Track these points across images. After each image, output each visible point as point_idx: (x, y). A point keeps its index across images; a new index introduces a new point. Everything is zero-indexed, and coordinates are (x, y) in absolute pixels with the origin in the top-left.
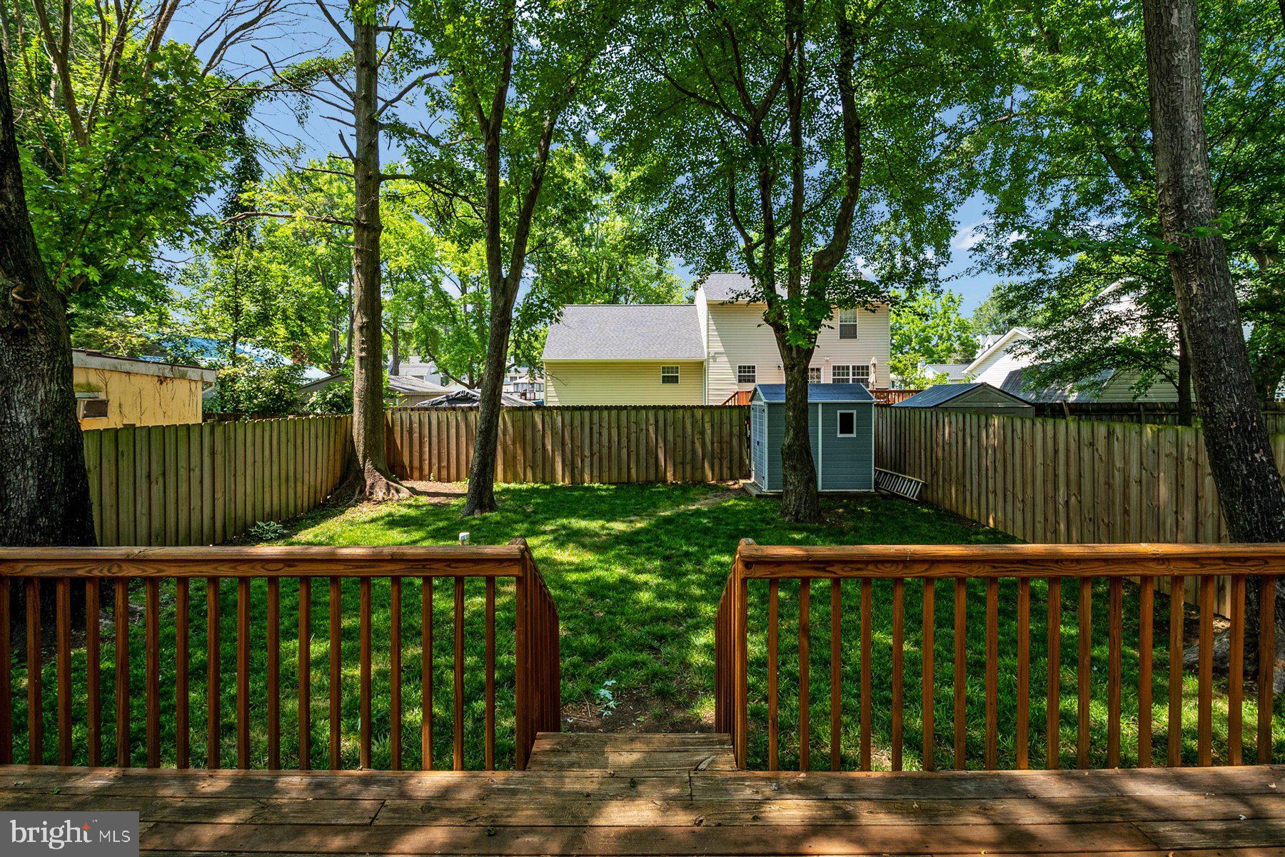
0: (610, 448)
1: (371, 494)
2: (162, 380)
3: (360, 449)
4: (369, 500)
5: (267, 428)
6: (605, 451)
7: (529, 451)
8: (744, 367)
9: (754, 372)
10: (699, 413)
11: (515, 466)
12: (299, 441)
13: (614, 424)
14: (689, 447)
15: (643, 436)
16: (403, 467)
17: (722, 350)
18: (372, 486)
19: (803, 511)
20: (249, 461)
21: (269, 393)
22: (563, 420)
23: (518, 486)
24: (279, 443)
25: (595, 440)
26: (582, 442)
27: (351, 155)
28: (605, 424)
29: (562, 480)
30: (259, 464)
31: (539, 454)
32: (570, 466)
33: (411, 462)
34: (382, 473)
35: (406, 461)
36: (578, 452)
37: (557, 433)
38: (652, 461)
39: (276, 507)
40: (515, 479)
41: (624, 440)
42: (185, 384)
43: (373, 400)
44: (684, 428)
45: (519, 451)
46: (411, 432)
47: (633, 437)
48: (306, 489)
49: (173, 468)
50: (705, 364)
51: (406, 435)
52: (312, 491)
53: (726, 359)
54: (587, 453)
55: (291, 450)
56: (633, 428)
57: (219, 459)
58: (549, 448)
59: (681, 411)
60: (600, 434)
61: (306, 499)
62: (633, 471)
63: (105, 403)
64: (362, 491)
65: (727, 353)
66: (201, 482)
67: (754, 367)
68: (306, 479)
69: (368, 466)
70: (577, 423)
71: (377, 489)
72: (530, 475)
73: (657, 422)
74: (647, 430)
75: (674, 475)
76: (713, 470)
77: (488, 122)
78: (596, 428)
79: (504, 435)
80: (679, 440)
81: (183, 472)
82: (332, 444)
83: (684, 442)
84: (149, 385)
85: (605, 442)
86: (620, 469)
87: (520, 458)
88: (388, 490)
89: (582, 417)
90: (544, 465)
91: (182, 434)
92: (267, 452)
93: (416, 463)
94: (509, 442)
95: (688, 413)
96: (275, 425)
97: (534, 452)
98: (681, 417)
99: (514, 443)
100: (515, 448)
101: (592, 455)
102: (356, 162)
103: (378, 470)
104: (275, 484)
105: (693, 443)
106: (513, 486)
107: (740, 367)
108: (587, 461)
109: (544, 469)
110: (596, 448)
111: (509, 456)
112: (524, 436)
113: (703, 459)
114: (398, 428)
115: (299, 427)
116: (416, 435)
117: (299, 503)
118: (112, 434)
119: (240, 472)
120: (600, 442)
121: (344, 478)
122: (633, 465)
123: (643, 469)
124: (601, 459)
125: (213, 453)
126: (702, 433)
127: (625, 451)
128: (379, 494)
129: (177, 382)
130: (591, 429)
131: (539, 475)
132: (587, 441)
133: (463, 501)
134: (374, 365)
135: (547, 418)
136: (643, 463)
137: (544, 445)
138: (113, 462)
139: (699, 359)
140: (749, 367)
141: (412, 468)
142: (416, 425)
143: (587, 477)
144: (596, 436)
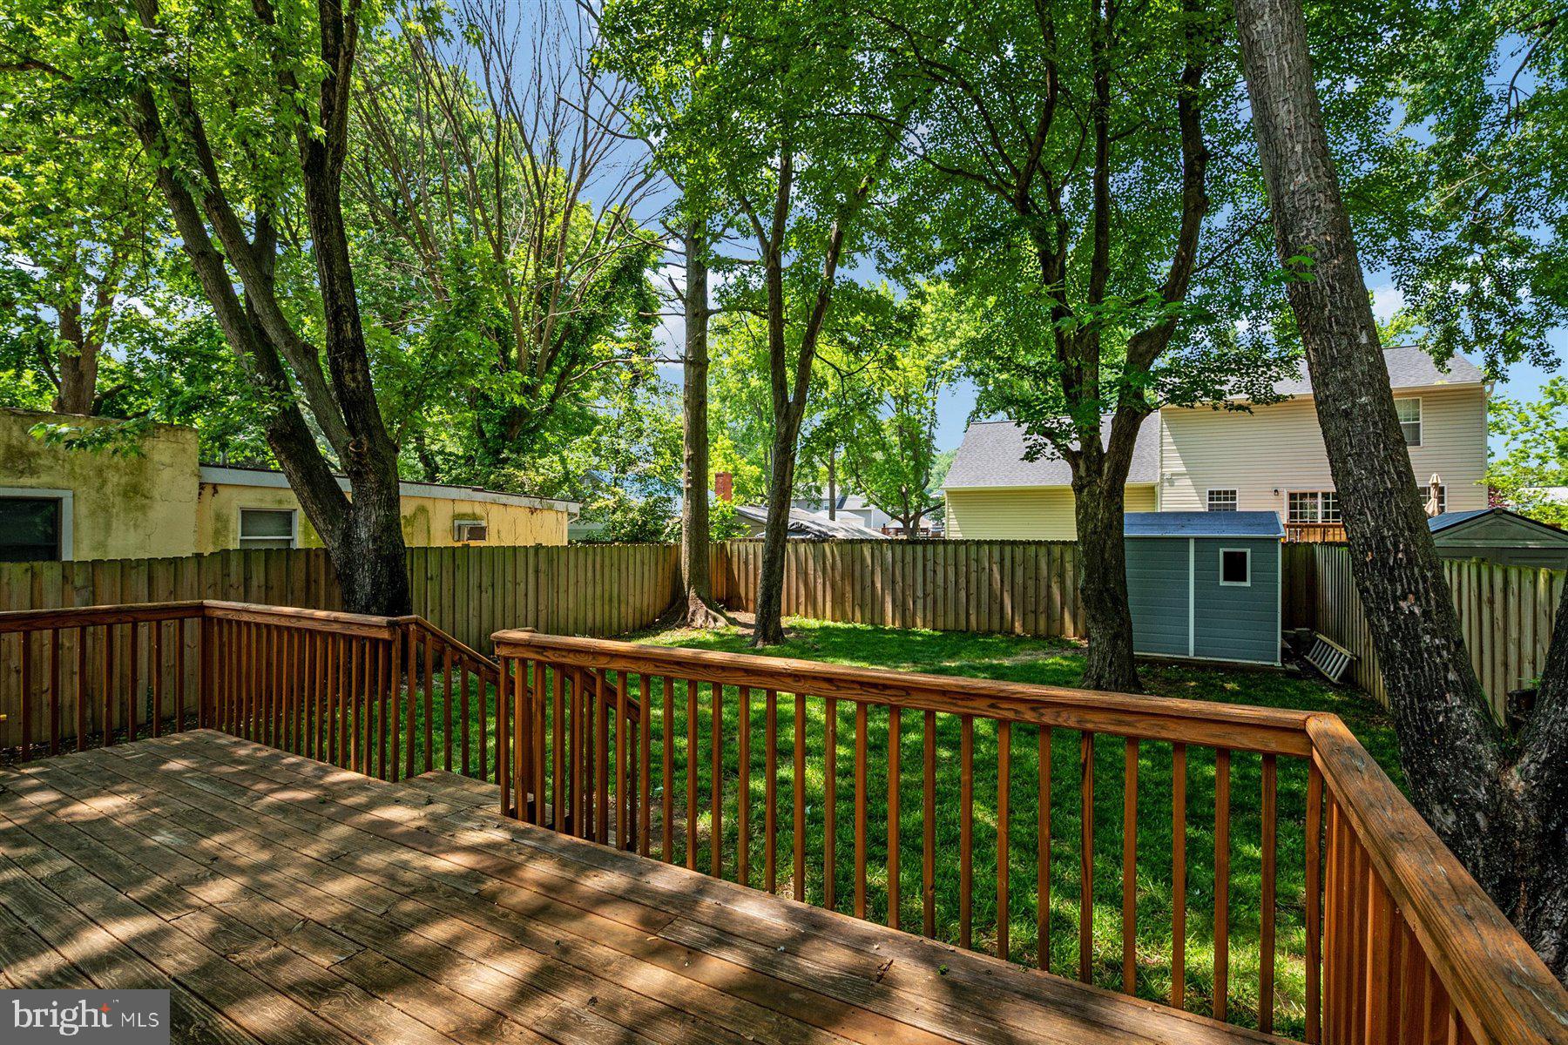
0: (945, 589)
1: (692, 620)
2: (533, 511)
3: (686, 575)
4: (689, 626)
5: (591, 553)
6: (940, 592)
7: (858, 588)
8: (1219, 493)
9: (1234, 499)
10: (1057, 550)
11: (843, 604)
12: (623, 567)
13: (951, 561)
14: (1043, 593)
15: (985, 577)
16: (740, 598)
17: (1183, 469)
18: (694, 613)
19: (1107, 675)
20: (572, 581)
21: (633, 522)
22: (893, 554)
23: (846, 626)
24: (602, 567)
25: (928, 580)
26: (914, 580)
27: (680, 296)
28: (941, 561)
29: (890, 622)
30: (582, 584)
31: (868, 591)
32: (901, 608)
33: (747, 594)
34: (704, 601)
35: (743, 594)
36: (909, 592)
37: (887, 569)
38: (996, 607)
39: (598, 624)
40: (844, 618)
41: (962, 581)
42: (553, 514)
43: (697, 530)
44: (1037, 568)
45: (848, 588)
46: (746, 563)
47: (973, 576)
48: (630, 611)
49: (501, 582)
50: (1158, 489)
51: (742, 567)
52: (638, 615)
53: (1189, 482)
54: (920, 593)
55: (615, 574)
56: (973, 566)
57: (542, 576)
58: (879, 585)
59: (1033, 548)
60: (935, 572)
61: (630, 620)
62: (973, 618)
63: (483, 529)
64: (685, 617)
65: (1189, 474)
66: (526, 595)
67: (1234, 492)
68: (631, 600)
69: (692, 594)
70: (909, 558)
71: (698, 616)
72: (858, 615)
73: (1002, 560)
74: (991, 570)
75: (1024, 625)
76: (1075, 624)
77: (768, 245)
78: (930, 565)
79: (833, 569)
80: (1031, 583)
81: (509, 586)
82: (660, 571)
83: (1037, 588)
84: (523, 515)
85: (940, 581)
86: (957, 615)
87: (849, 595)
88: (707, 617)
89: (914, 552)
90: (873, 604)
91: (509, 554)
92: (590, 574)
93: (751, 595)
94: (838, 578)
95: (1043, 551)
96: (599, 550)
97: (863, 589)
98: (1033, 555)
99: (843, 579)
100: (843, 584)
101: (925, 596)
102: (685, 302)
103: (701, 598)
104: (598, 603)
105: (1049, 587)
106: (840, 625)
107: (1211, 493)
108: (920, 603)
109: (873, 609)
110: (930, 587)
111: (838, 593)
112: (853, 571)
113: (1062, 608)
114: (735, 559)
115: (624, 555)
116: (751, 567)
117: (623, 621)
118: (451, 551)
119: (562, 590)
120: (934, 582)
121: (672, 604)
122: (972, 611)
123: (984, 616)
124: (935, 602)
125: (537, 572)
126: (1062, 576)
127: (963, 594)
128: (699, 621)
129: (545, 512)
130: (925, 566)
131: (868, 615)
132: (920, 580)
133: (751, 631)
134: (698, 497)
135: (877, 553)
136: (985, 608)
137: (873, 582)
138: (451, 573)
139: (1151, 483)
140: (1226, 493)
141: (747, 600)
142: (751, 557)
143: (919, 622)
144: (930, 574)
